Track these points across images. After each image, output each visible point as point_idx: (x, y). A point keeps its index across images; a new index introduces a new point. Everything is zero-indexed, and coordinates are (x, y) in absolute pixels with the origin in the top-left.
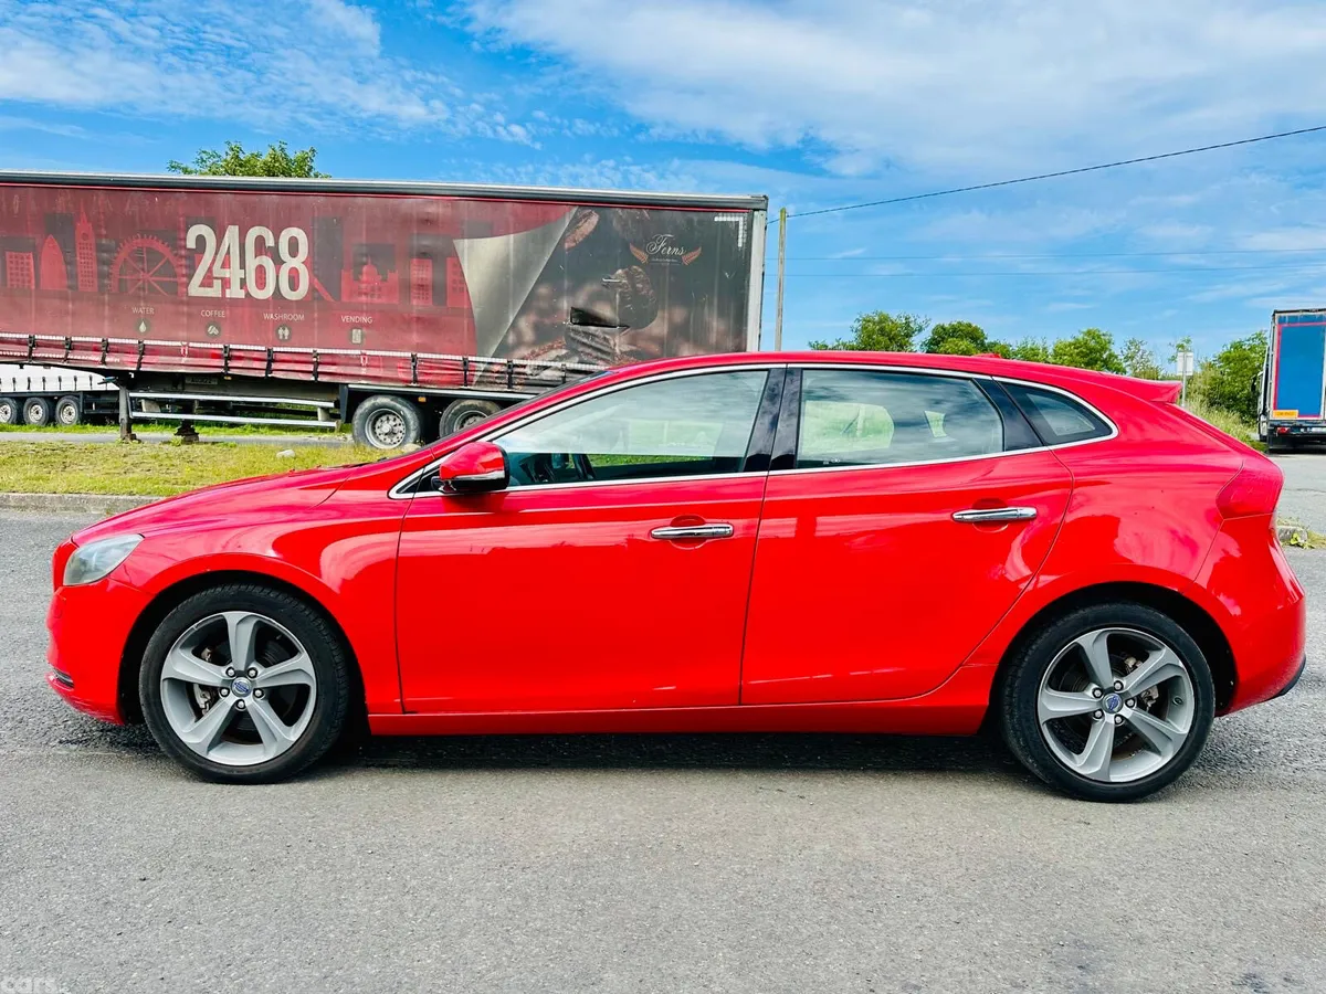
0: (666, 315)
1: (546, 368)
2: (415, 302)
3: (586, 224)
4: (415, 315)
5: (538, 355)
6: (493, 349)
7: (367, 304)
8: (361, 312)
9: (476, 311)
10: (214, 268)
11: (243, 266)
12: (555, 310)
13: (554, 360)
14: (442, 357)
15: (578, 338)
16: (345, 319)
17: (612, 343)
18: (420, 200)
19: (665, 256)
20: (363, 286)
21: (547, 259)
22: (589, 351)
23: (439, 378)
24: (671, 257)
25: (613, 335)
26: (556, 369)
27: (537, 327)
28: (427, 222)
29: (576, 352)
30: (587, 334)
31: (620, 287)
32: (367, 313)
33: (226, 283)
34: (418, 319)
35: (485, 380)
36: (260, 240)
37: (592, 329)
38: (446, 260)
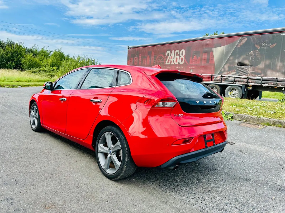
0: (264, 62)
1: (230, 77)
2: (203, 63)
3: (244, 41)
4: (202, 66)
5: (229, 74)
6: (218, 73)
7: (194, 64)
8: (193, 66)
9: (215, 64)
10: (170, 59)
11: (174, 58)
12: (234, 62)
13: (232, 75)
14: (207, 75)
15: (239, 69)
16: (190, 67)
17: (248, 70)
18: (206, 40)
19: (265, 46)
20: (194, 60)
21: (233, 50)
22: (241, 72)
23: (206, 79)
24: (268, 46)
25: (248, 68)
26: (233, 77)
27: (229, 67)
28: (207, 45)
29: (238, 73)
30: (241, 68)
31: (252, 56)
32: (194, 66)
33: (171, 61)
34: (203, 67)
35: (216, 80)
36: (177, 53)
37: (243, 67)
38: (210, 53)
